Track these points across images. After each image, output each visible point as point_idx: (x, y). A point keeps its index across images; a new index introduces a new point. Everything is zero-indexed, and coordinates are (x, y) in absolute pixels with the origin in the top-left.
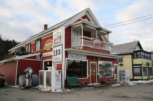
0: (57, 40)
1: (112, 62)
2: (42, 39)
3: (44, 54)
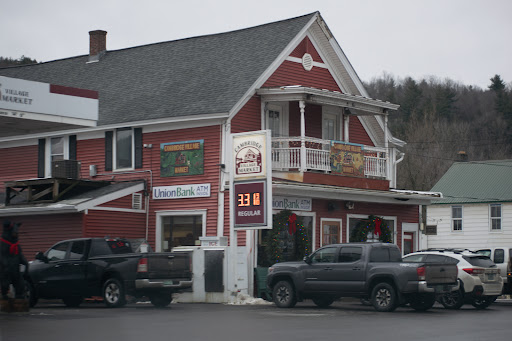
0: (248, 163)
1: (394, 218)
2: (144, 132)
3: (162, 189)
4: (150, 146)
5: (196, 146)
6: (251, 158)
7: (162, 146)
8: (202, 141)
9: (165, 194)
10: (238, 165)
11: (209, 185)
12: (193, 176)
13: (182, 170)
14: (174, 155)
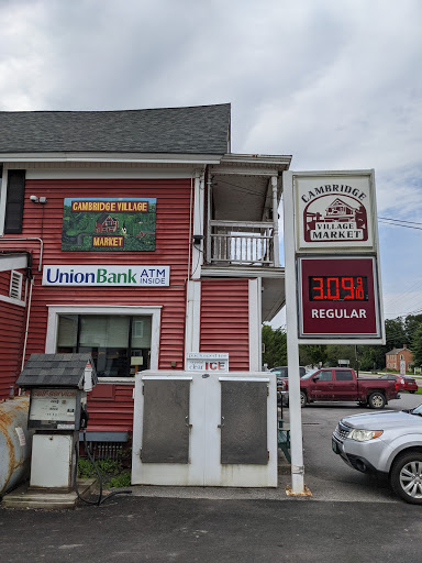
0: (336, 223)
2: (29, 177)
3: (65, 269)
4: (43, 199)
5: (142, 207)
6: (343, 214)
7: (68, 202)
8: (152, 201)
9: (72, 277)
10: (312, 225)
11: (167, 268)
12: (134, 252)
13: (109, 241)
14: (94, 218)
